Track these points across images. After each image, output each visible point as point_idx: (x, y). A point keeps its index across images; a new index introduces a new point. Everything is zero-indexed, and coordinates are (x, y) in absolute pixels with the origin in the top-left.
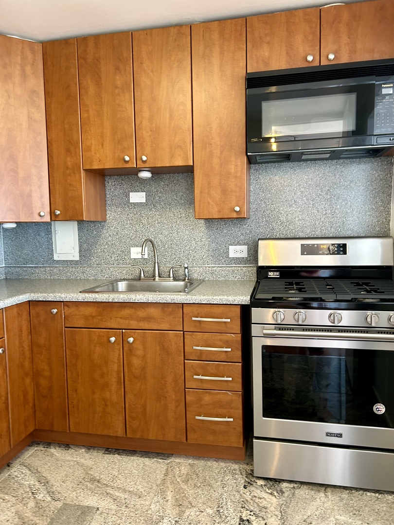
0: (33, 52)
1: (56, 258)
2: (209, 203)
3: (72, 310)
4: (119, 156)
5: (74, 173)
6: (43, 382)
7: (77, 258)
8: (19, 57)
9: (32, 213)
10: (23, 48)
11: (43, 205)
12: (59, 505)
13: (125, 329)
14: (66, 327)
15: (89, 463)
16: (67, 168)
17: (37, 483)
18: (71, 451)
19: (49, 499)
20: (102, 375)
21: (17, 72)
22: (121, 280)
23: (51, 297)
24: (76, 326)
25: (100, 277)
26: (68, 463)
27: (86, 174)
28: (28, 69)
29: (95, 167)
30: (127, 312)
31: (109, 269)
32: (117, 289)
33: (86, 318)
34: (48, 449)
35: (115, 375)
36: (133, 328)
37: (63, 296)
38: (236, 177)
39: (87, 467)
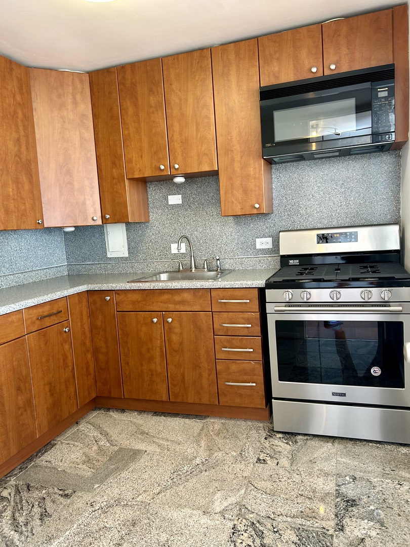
0: (82, 82)
1: (109, 256)
2: (233, 202)
3: (122, 297)
4: (155, 166)
5: (119, 182)
6: (101, 357)
7: (127, 255)
8: (71, 88)
9: (87, 218)
10: (73, 79)
11: (95, 210)
12: (116, 448)
13: (164, 312)
14: (117, 311)
15: (141, 422)
16: (114, 178)
17: (99, 435)
18: (125, 414)
19: (108, 445)
20: (148, 350)
21: (69, 100)
22: (164, 272)
23: (105, 287)
24: (125, 310)
25: (146, 270)
26: (124, 422)
27: (130, 183)
28: (78, 97)
29: (136, 176)
30: (165, 297)
31: (154, 264)
32: (160, 279)
33: (133, 303)
34: (108, 413)
35: (158, 349)
36: (171, 310)
37: (114, 285)
38: (255, 178)
39: (138, 425)
